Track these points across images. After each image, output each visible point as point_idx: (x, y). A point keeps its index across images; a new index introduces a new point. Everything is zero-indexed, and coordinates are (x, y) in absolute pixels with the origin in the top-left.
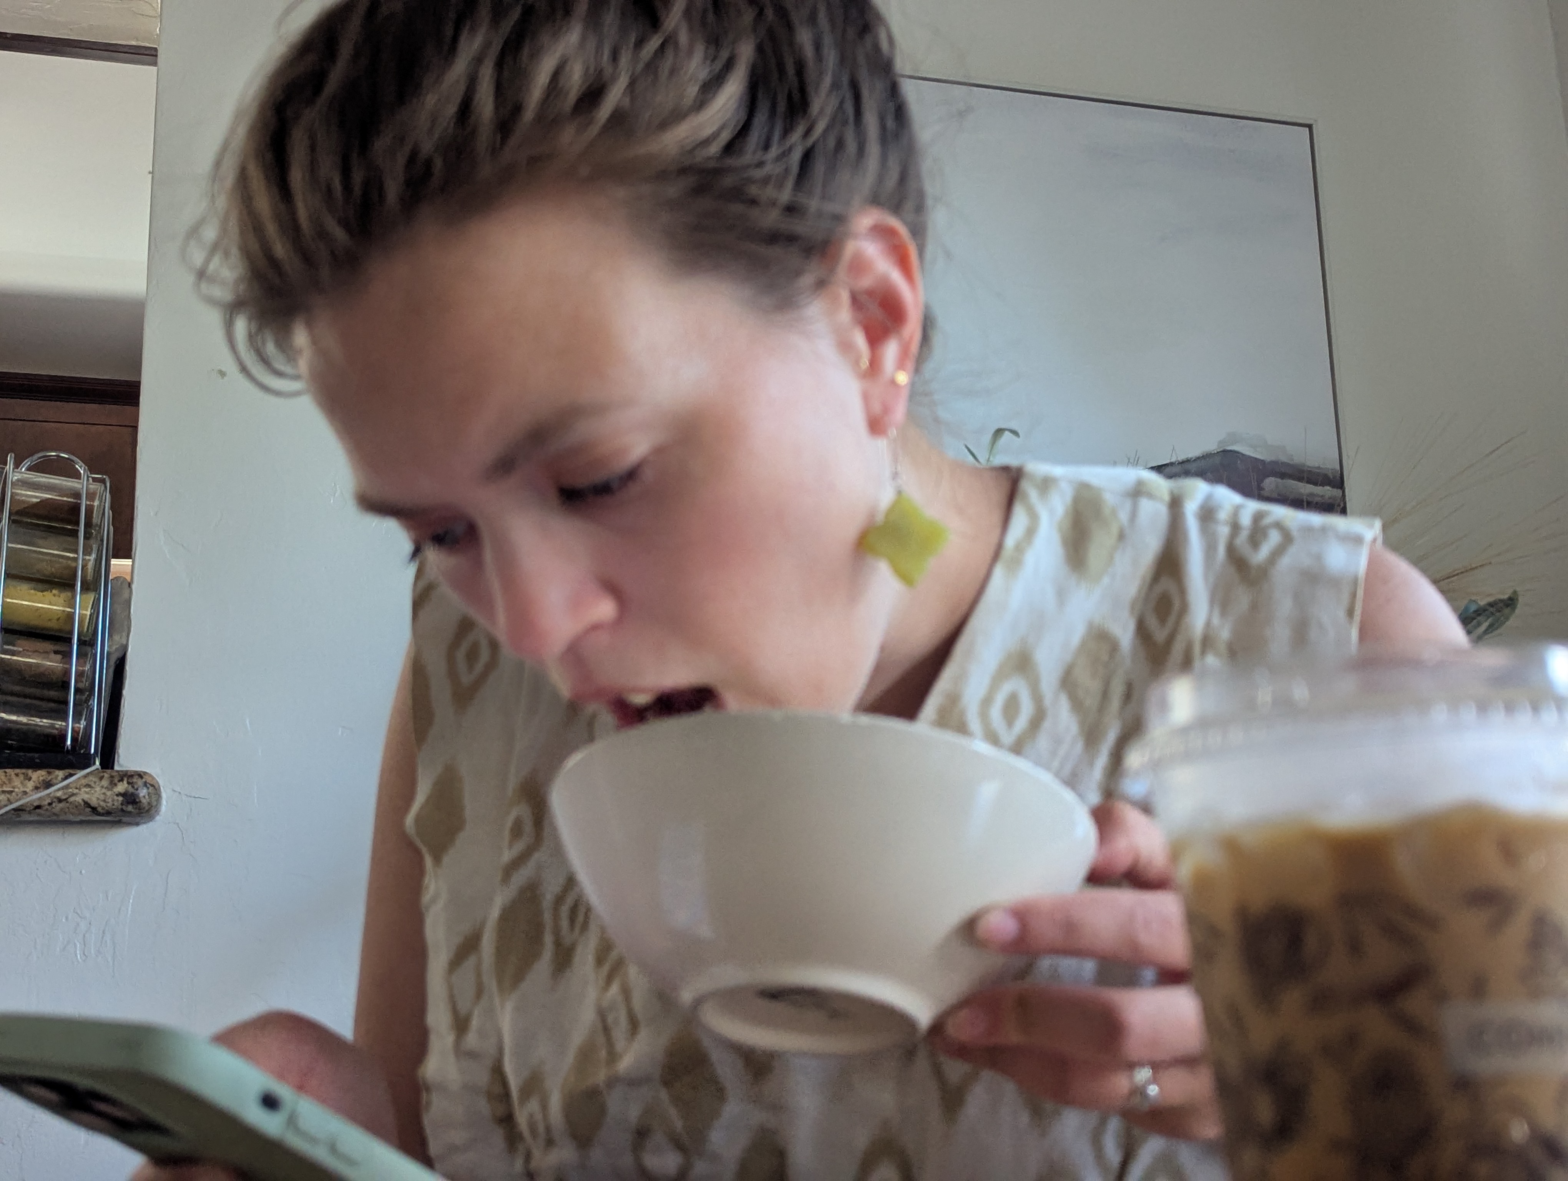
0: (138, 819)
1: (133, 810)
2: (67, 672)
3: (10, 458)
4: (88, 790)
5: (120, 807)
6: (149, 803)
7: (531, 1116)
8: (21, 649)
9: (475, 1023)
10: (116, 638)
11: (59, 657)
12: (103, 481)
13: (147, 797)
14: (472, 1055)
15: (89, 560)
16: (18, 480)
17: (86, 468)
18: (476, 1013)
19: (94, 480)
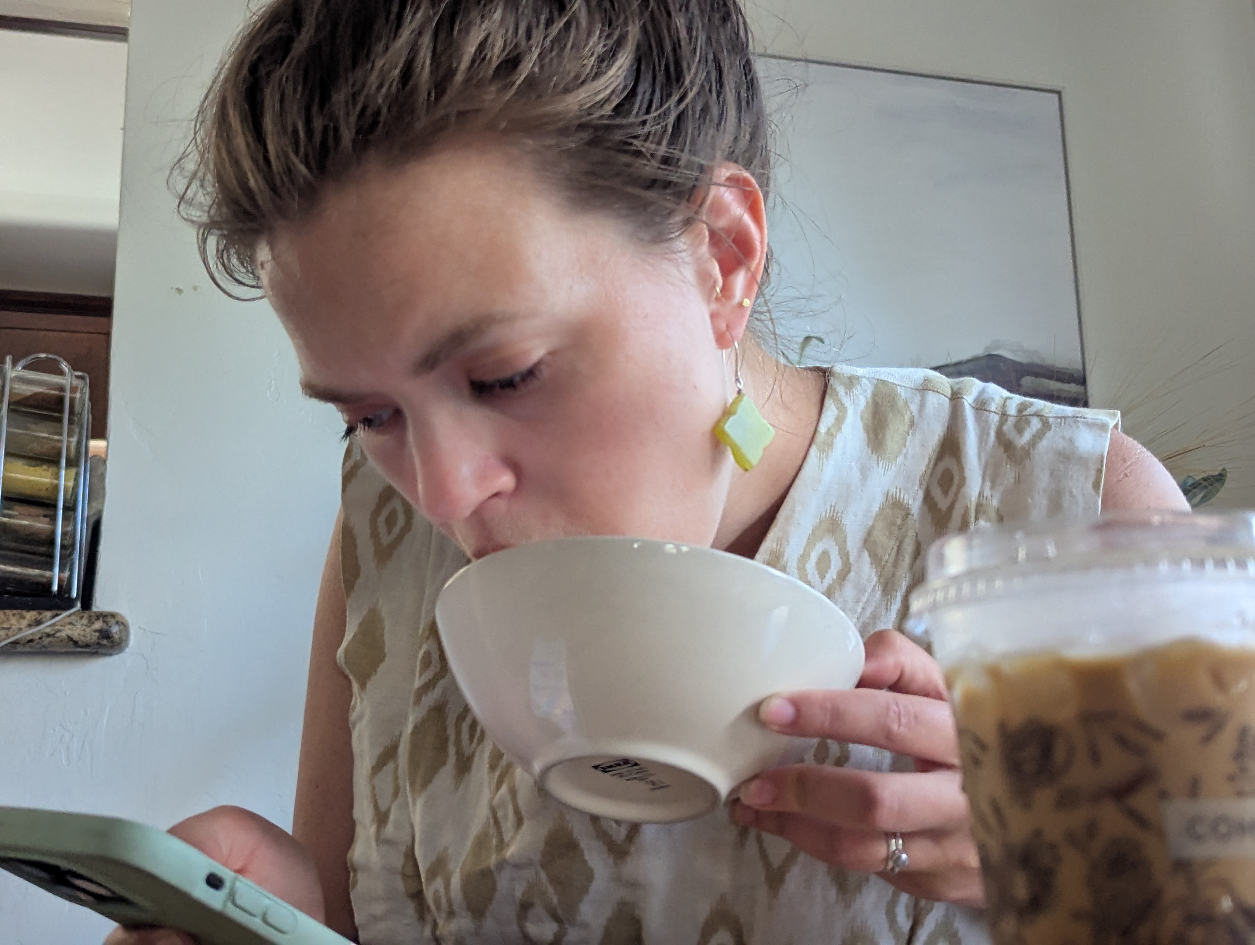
0: (111, 651)
1: (107, 644)
2: (53, 533)
3: (8, 359)
4: (70, 627)
5: (97, 641)
6: (120, 638)
7: (436, 892)
8: (17, 513)
9: (392, 817)
10: (94, 504)
11: (47, 520)
12: (82, 378)
13: (118, 633)
14: (389, 842)
15: (72, 441)
16: (15, 377)
17: (70, 367)
18: (393, 809)
19: (77, 377)
